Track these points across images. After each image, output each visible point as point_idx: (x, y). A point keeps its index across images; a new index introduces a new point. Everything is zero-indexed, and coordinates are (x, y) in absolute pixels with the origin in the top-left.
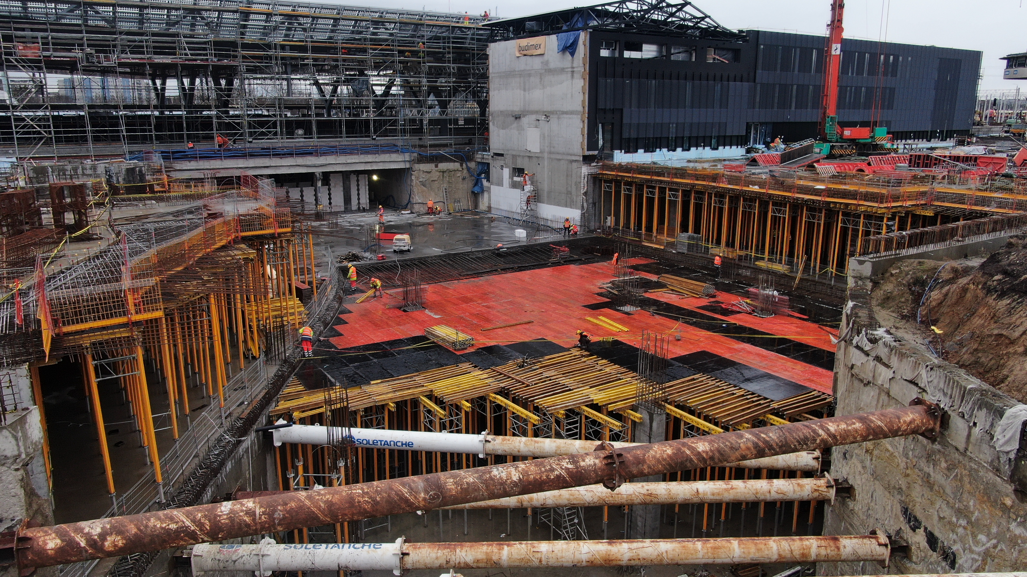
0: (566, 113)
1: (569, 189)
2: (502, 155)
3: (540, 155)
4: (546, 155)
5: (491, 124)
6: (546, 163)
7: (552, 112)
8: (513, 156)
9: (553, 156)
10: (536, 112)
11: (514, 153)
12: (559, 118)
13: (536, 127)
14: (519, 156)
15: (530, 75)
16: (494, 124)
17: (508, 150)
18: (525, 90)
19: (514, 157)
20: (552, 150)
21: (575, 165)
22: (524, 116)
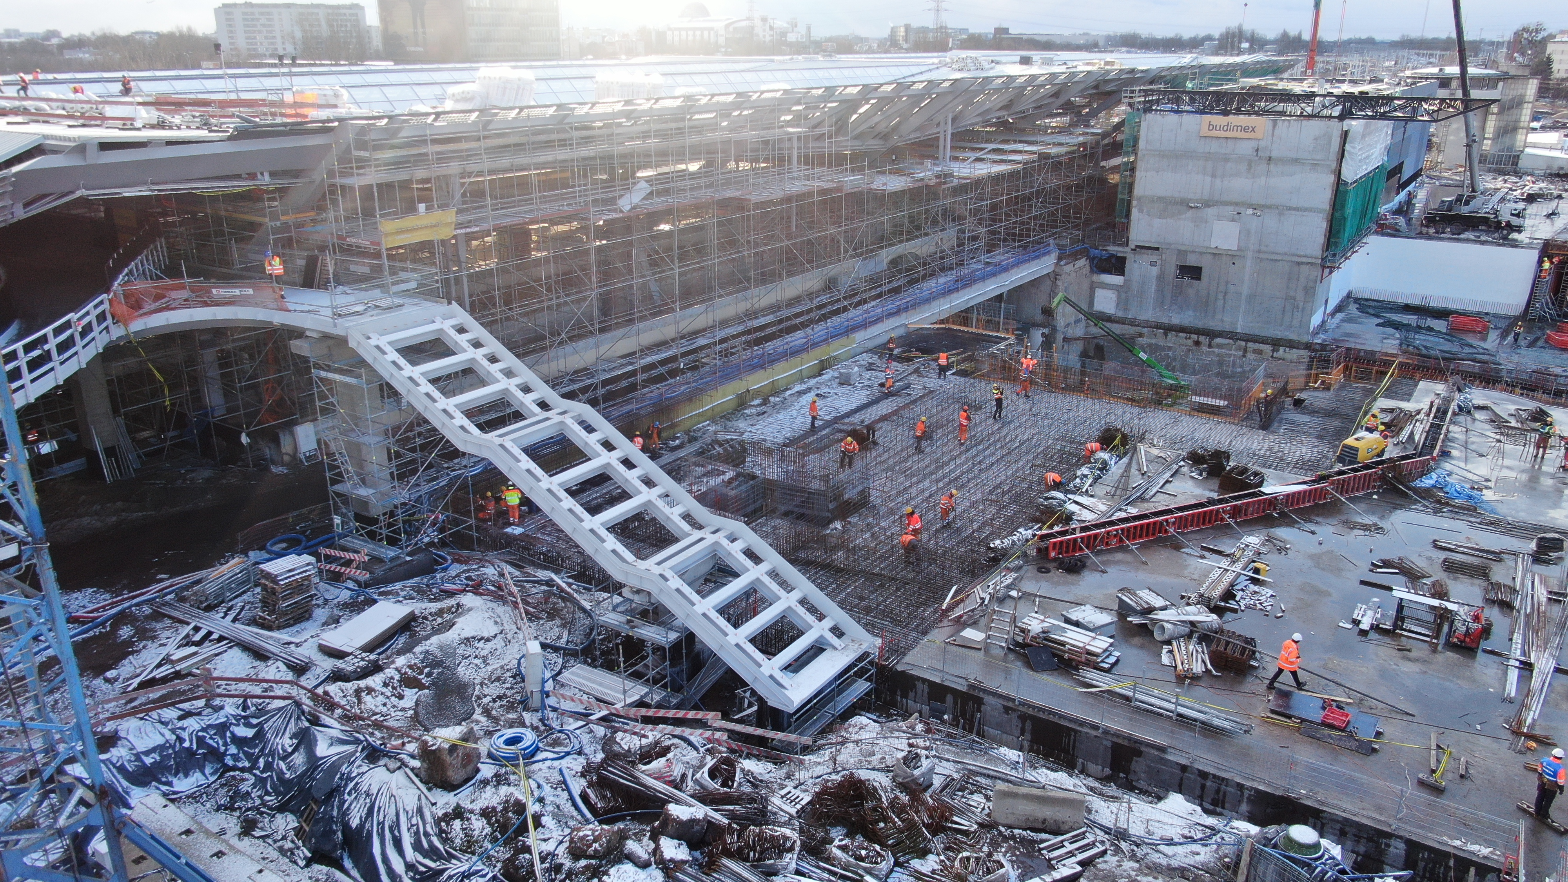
0: (1297, 209)
1: (1292, 294)
2: (1157, 249)
3: (1238, 253)
4: (1250, 254)
5: (1135, 212)
6: (1249, 263)
7: (1268, 207)
8: (1179, 251)
9: (1261, 255)
10: (1237, 204)
11: (1183, 248)
12: (1280, 214)
13: (1233, 220)
14: (1193, 252)
15: (1226, 160)
16: (1141, 211)
17: (1170, 244)
18: (1214, 176)
19: (1182, 253)
20: (1263, 248)
21: (1305, 269)
22: (1209, 206)
